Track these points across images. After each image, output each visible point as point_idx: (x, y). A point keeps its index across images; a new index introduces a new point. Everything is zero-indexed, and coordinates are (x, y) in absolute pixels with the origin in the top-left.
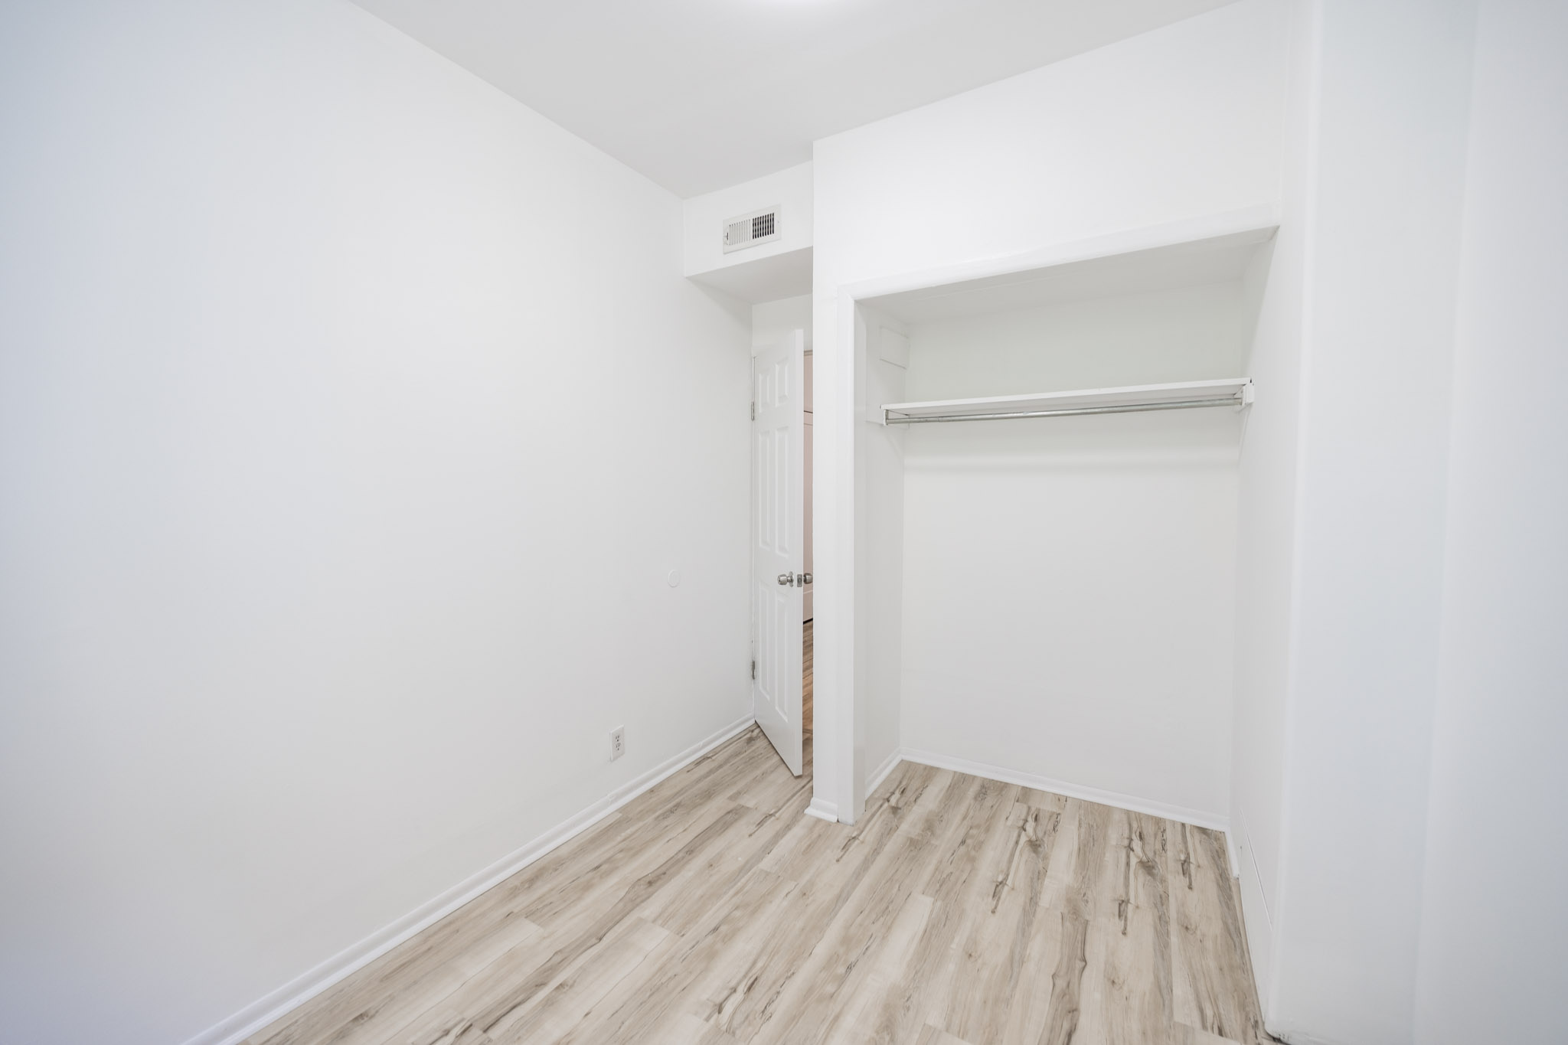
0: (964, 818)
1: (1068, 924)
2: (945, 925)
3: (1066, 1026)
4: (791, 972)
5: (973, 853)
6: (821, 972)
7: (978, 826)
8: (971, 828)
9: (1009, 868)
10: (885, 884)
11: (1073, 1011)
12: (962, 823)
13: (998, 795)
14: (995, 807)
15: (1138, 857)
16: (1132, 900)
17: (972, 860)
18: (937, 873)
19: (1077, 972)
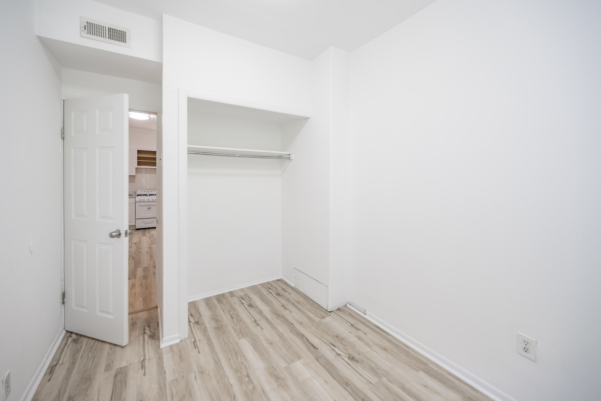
0: (223, 311)
1: (280, 319)
2: (256, 342)
3: (305, 340)
4: (233, 396)
5: (239, 318)
6: (242, 386)
7: (230, 310)
8: (229, 312)
9: (252, 316)
10: (225, 346)
11: (303, 335)
12: (225, 313)
13: (224, 298)
14: (228, 302)
15: (274, 294)
16: (284, 304)
17: (241, 320)
18: (236, 331)
19: (294, 327)
